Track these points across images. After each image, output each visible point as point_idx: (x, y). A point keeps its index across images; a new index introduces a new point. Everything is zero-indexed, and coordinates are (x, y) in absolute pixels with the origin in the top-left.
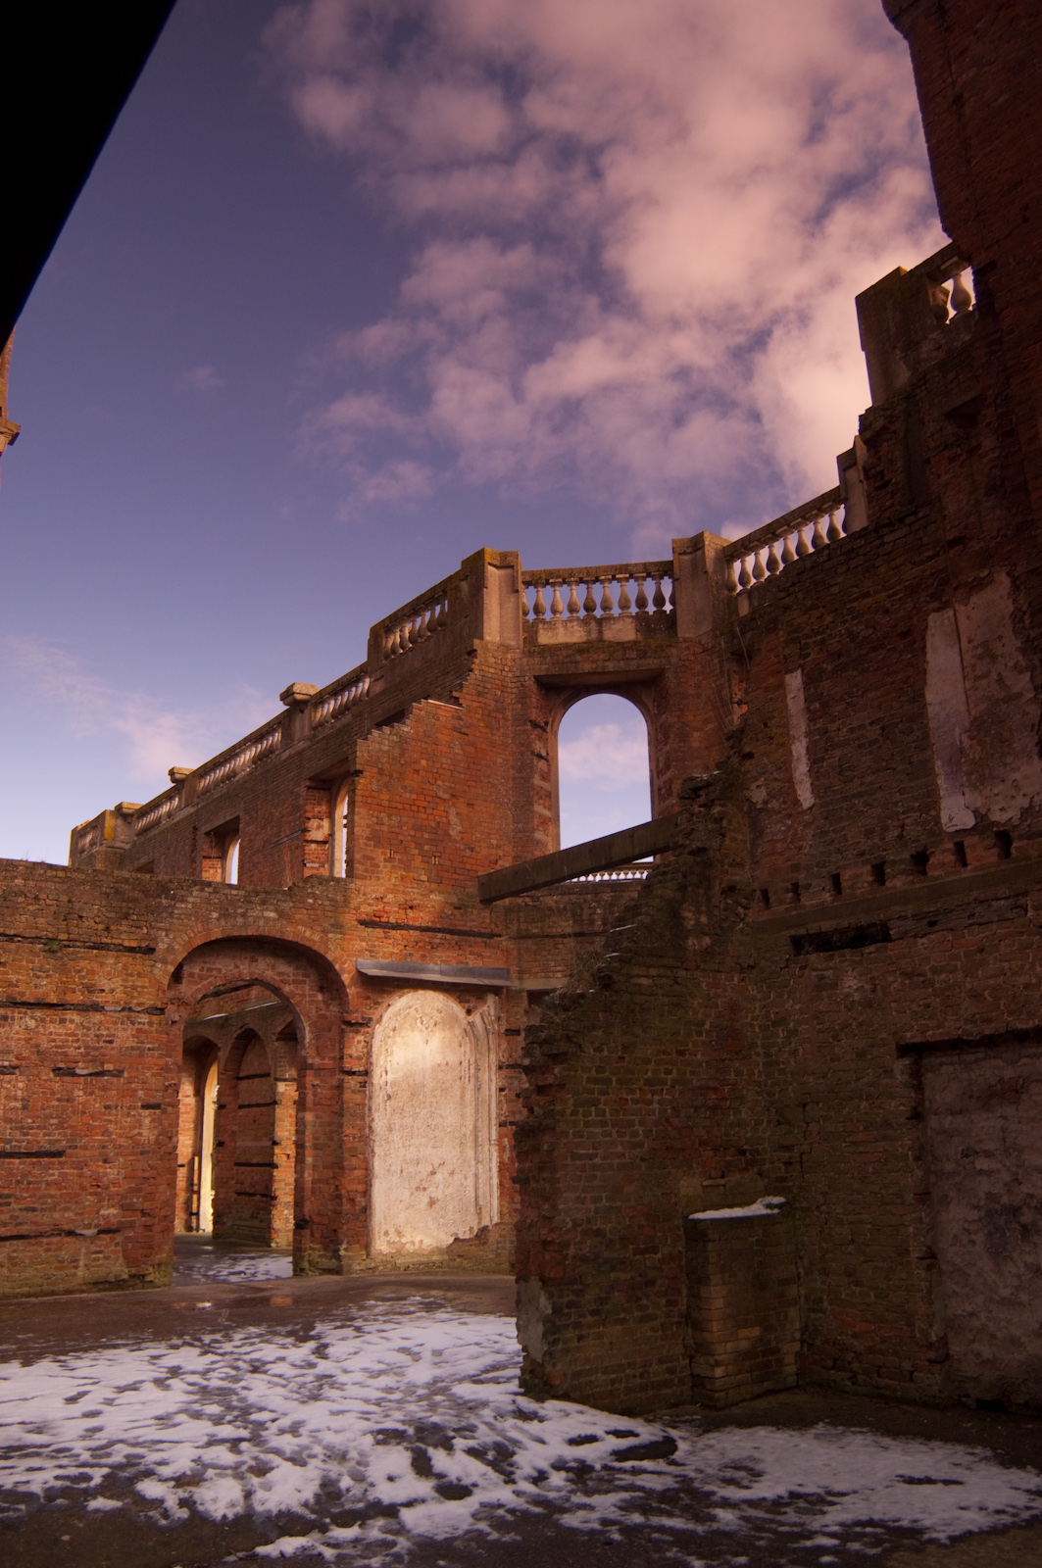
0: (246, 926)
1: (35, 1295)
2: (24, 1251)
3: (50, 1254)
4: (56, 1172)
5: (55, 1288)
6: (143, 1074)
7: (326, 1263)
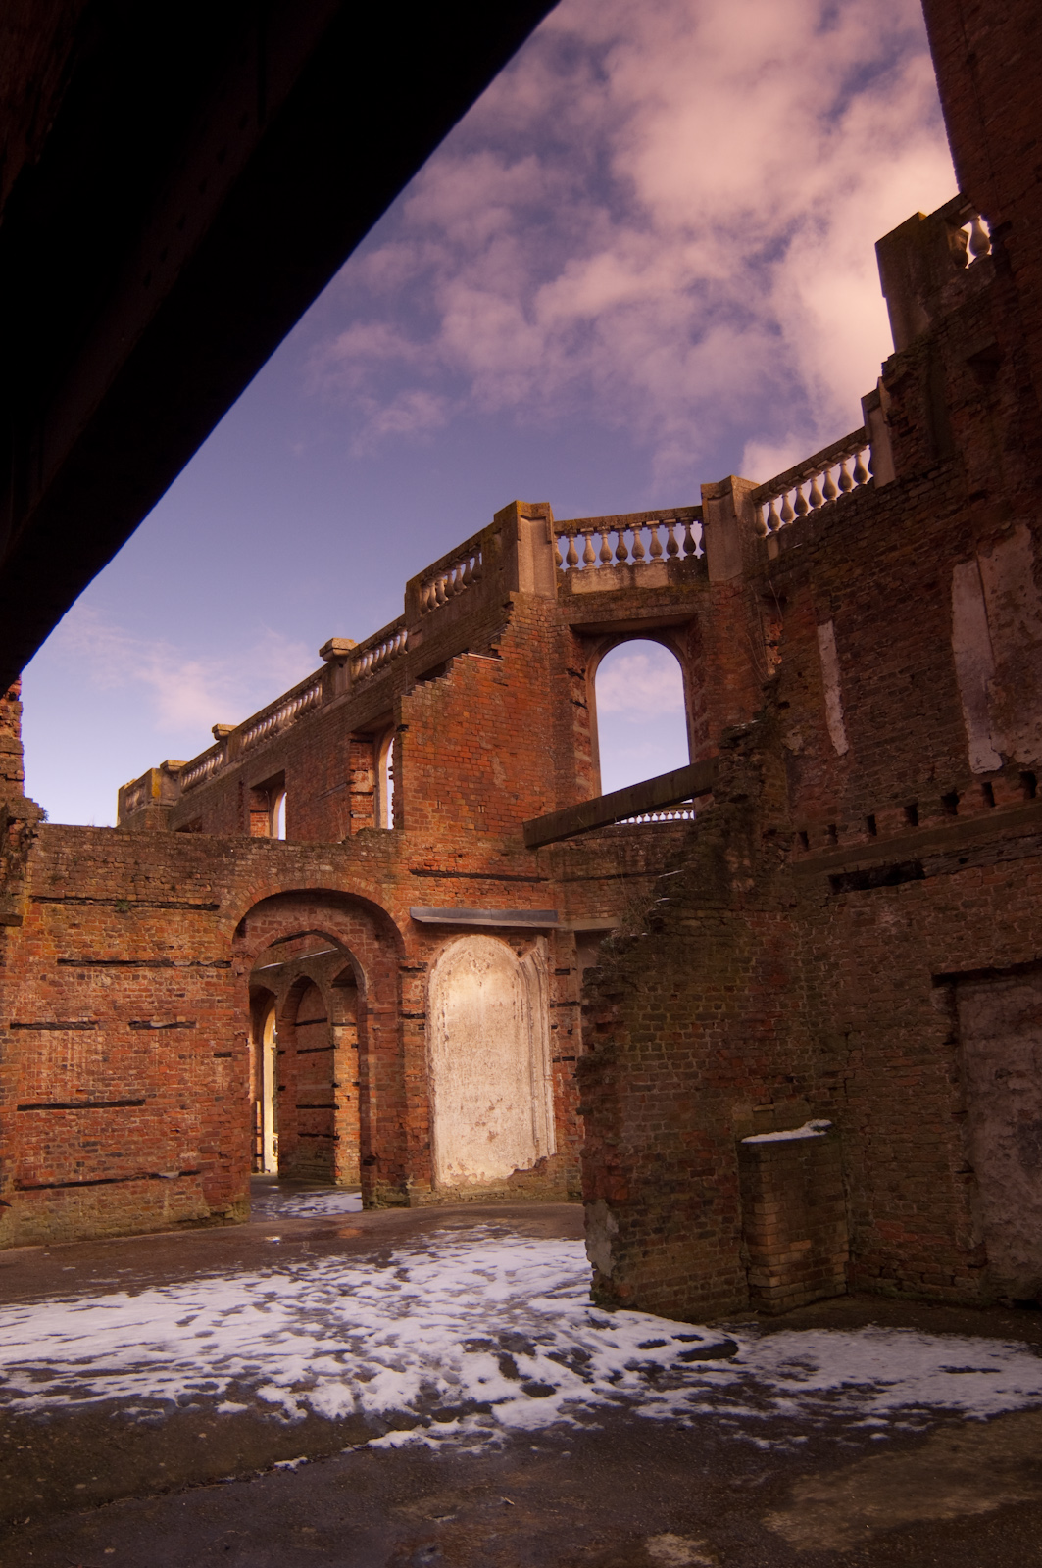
0: (303, 880)
1: (125, 1234)
2: (112, 1194)
3: (136, 1196)
4: (138, 1120)
5: (143, 1228)
6: (214, 1024)
7: (394, 1197)
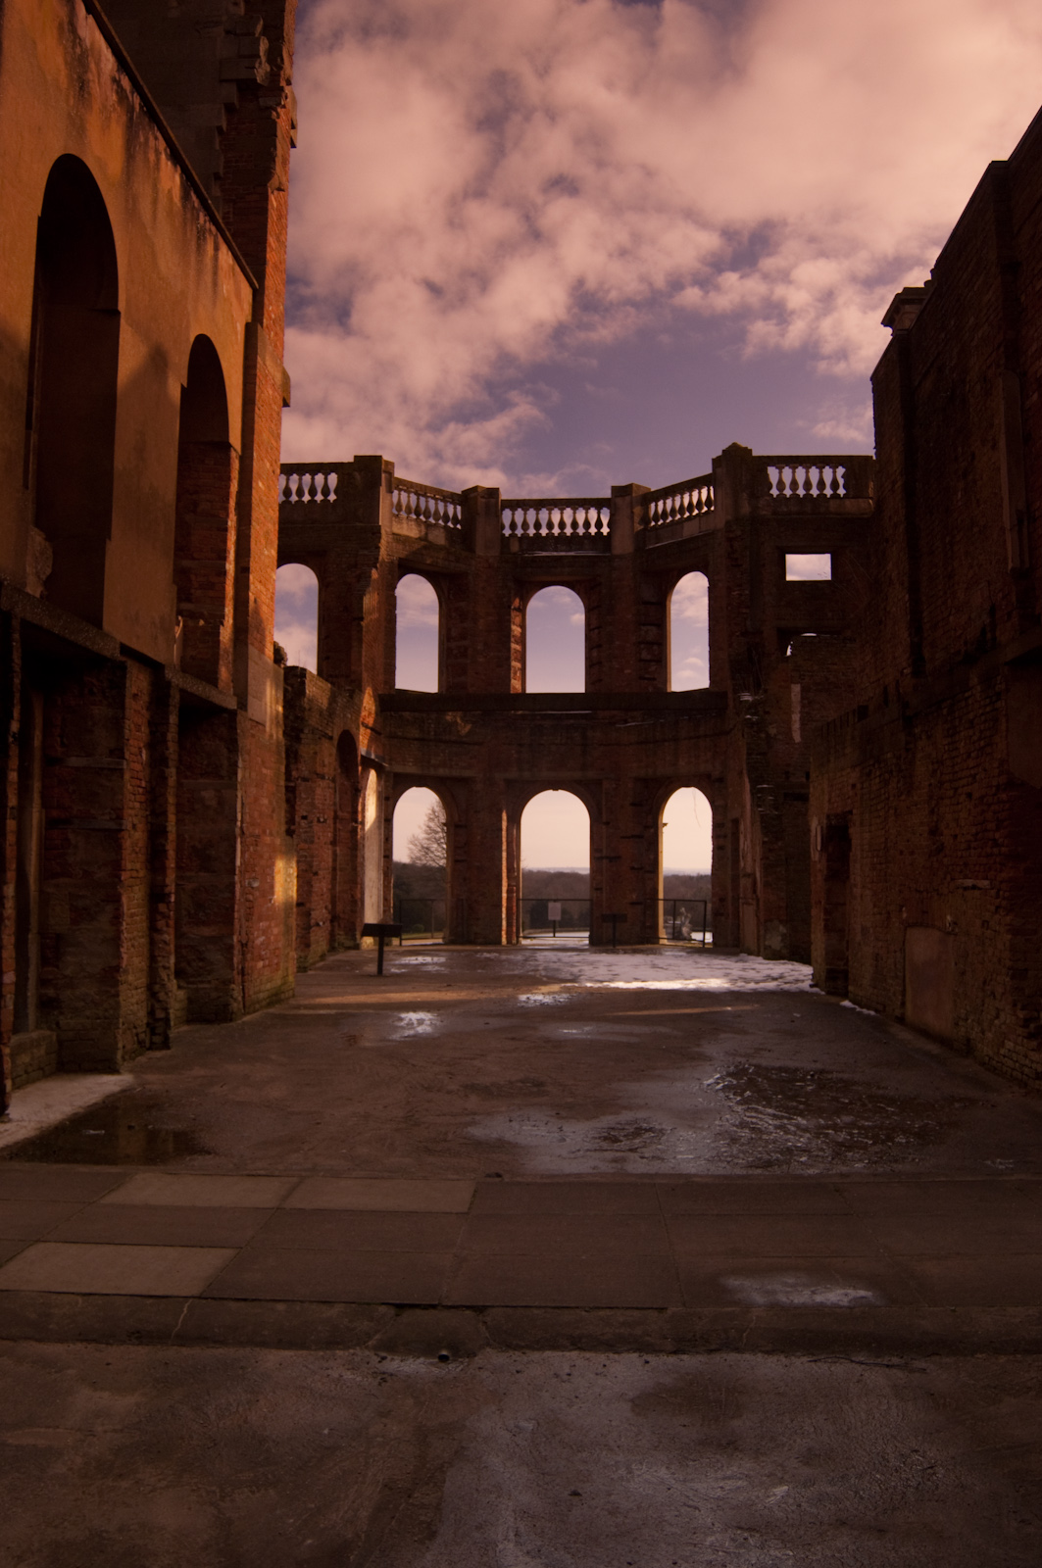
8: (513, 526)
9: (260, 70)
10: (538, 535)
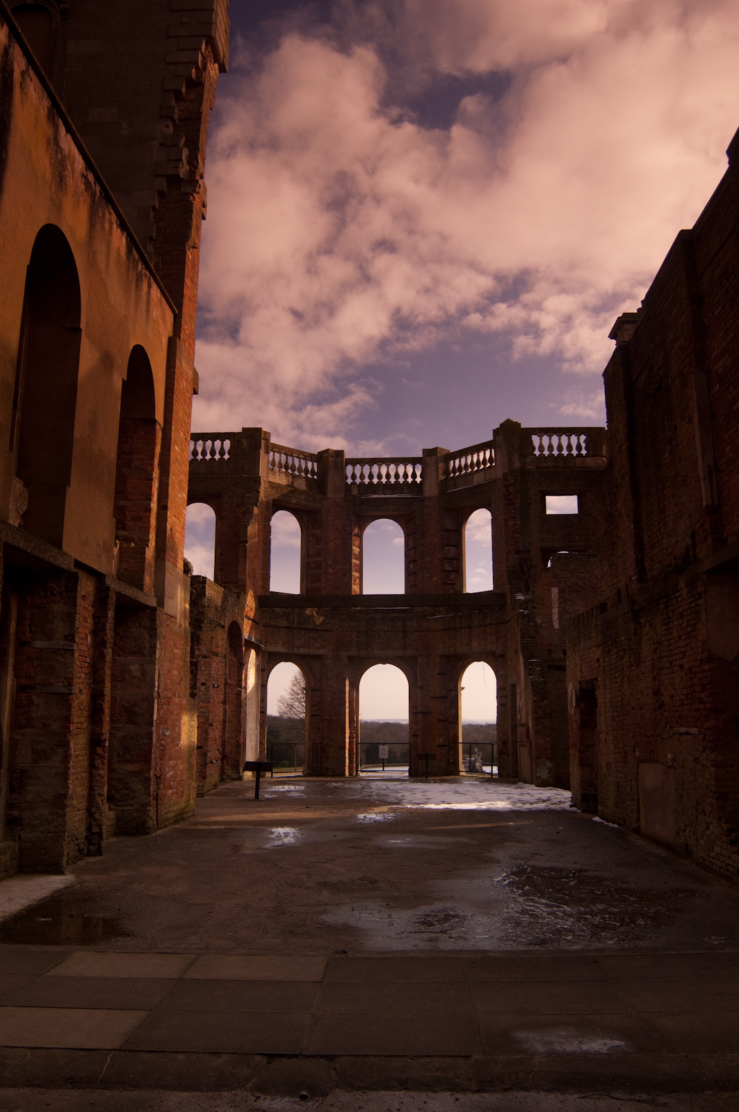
8: (354, 477)
9: (182, 169)
10: (371, 483)
